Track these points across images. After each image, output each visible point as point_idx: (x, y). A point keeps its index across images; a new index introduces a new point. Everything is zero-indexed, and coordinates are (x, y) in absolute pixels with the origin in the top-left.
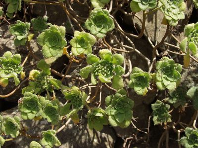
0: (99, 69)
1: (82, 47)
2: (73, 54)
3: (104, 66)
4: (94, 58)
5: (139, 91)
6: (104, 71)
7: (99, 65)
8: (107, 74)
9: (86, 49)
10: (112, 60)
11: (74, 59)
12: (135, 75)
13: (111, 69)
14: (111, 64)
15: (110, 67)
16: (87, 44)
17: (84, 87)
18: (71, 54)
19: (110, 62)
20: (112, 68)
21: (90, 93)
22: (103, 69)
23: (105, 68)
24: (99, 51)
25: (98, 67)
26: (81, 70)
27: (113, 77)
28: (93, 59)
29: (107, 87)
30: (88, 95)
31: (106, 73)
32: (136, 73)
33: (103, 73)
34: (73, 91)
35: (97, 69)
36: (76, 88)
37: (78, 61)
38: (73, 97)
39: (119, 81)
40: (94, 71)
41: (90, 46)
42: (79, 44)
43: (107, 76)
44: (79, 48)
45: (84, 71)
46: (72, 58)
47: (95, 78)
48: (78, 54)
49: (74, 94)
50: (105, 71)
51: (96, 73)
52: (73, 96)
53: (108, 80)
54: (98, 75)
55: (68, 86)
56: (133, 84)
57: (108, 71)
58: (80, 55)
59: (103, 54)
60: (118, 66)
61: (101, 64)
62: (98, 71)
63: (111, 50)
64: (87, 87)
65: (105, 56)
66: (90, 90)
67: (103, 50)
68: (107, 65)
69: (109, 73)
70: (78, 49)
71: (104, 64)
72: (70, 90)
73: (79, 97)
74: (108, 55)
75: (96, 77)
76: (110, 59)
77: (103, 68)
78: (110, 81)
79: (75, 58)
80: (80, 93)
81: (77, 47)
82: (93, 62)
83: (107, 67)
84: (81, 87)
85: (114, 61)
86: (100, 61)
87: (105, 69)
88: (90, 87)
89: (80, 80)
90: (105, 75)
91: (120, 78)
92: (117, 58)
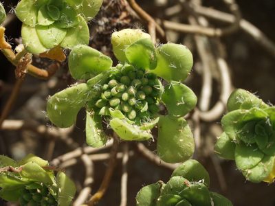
0: (112, 97)
1: (57, 24)
2: (27, 50)
3: (128, 85)
4: (94, 60)
5: (252, 167)
6: (127, 102)
7: (113, 82)
8: (138, 112)
9: (69, 31)
10: (153, 64)
11: (30, 66)
12: (239, 116)
13: (152, 96)
14: (152, 77)
15: (149, 90)
16: (72, 15)
17: (69, 158)
18: (19, 48)
19: (148, 71)
20: (156, 91)
21: (89, 180)
22: (125, 96)
23: (132, 90)
24: (110, 35)
25: (109, 89)
26: (51, 99)
27: (157, 120)
28: (91, 62)
29: (147, 158)
30: (83, 187)
31: (134, 107)
32: (240, 111)
33: (126, 109)
34: (27, 170)
35: (105, 95)
36: (37, 163)
37: (44, 72)
38: (27, 191)
39: (178, 133)
40: (94, 102)
41: (83, 20)
42: (46, 15)
43: (139, 119)
44: (48, 27)
45: (61, 103)
46: (24, 64)
47: (98, 126)
48: (44, 50)
49: (32, 183)
50: (133, 101)
51: (103, 111)
52: (28, 187)
53: (141, 132)
54: (109, 117)
55: (10, 155)
56: (231, 145)
57: (143, 102)
58: (52, 50)
59: (122, 46)
60: (174, 84)
61: (118, 77)
62: (107, 103)
63: (152, 30)
64: (79, 158)
65: (130, 53)
66: (90, 170)
67: (125, 31)
68: (137, 83)
69: (145, 108)
70: (44, 33)
71: (127, 78)
72: (16, 169)
73: (47, 191)
74: (140, 48)
75: (103, 122)
76: (147, 62)
77: (125, 90)
78: (147, 134)
79: (34, 63)
80: (53, 178)
81: (39, 27)
82: (89, 73)
83: (138, 89)
84: (56, 161)
85: (161, 69)
86: (115, 70)
87: (131, 96)
88: (88, 160)
89: (52, 137)
90: (133, 114)
91: (181, 125)
92: (171, 58)
